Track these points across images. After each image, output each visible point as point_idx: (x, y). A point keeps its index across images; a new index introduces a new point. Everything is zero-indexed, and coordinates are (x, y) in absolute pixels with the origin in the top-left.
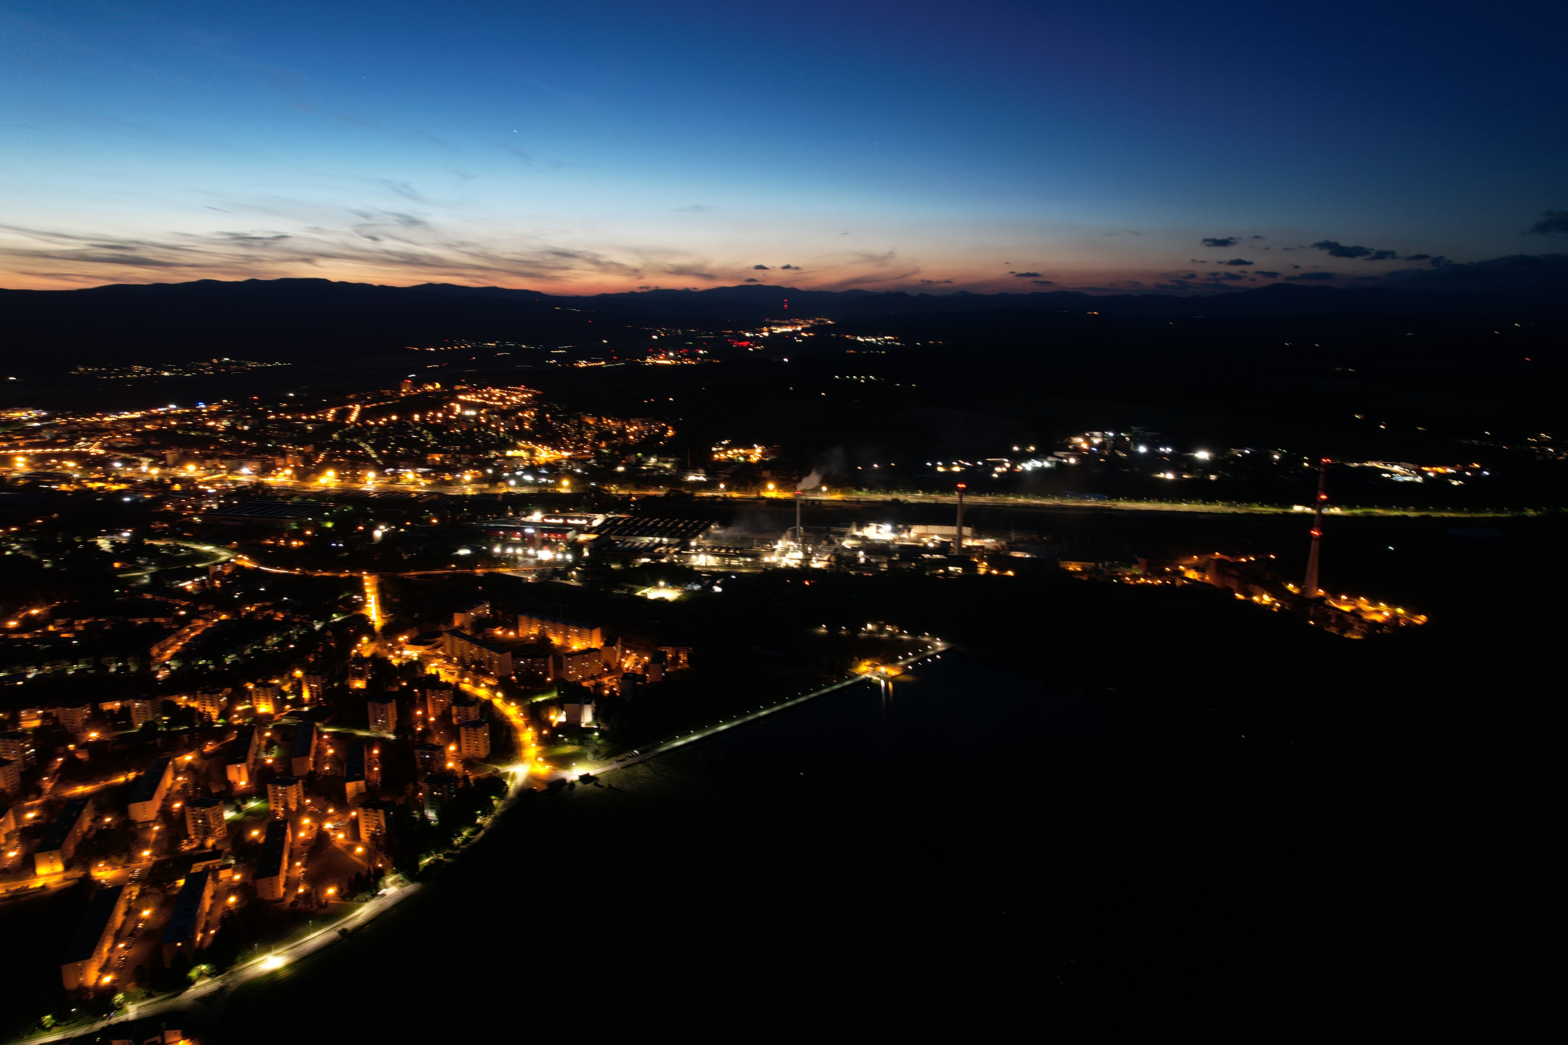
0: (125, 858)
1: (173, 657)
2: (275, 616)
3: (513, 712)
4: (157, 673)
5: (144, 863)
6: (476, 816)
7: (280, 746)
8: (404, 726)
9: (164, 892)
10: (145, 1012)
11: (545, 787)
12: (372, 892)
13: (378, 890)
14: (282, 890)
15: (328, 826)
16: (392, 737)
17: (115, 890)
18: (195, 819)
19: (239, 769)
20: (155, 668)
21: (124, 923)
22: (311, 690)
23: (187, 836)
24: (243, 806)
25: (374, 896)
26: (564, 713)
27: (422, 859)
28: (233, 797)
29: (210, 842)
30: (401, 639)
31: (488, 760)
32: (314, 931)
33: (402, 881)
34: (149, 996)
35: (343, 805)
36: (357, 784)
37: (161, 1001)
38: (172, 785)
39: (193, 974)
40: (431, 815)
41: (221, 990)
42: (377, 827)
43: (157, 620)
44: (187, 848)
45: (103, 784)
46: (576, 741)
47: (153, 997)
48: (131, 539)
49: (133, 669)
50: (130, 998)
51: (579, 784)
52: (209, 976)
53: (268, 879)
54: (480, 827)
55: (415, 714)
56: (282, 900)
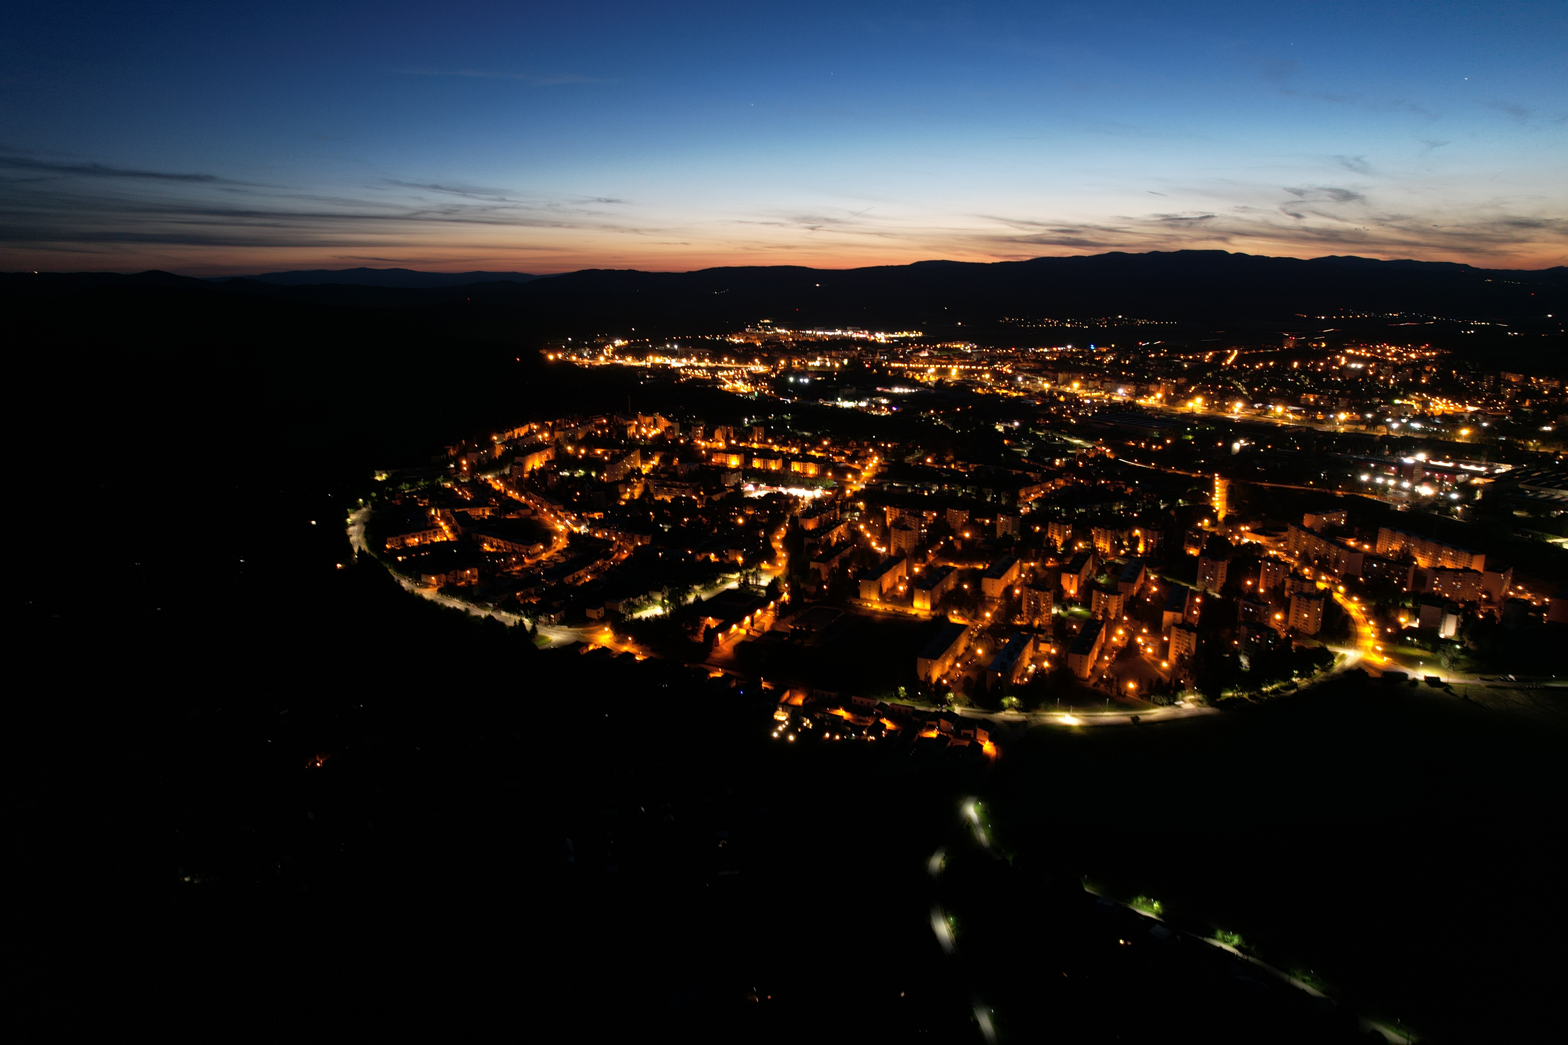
0: (972, 613)
1: (1035, 501)
3: (1354, 607)
4: (1021, 508)
5: (985, 622)
6: (1292, 675)
7: (1108, 577)
9: (996, 644)
10: (965, 714)
11: (1379, 675)
12: (1169, 699)
13: (1176, 699)
14: (1088, 673)
15: (1140, 640)
16: (1218, 596)
17: (959, 629)
18: (1029, 600)
19: (1071, 579)
20: (1019, 506)
21: (963, 654)
22: (1146, 544)
23: (1021, 612)
24: (1069, 608)
25: (1171, 704)
26: (1418, 621)
27: (1226, 691)
28: (1061, 599)
29: (1037, 623)
30: (1243, 529)
31: (1315, 637)
32: (1109, 711)
33: (1200, 701)
34: (971, 705)
35: (1156, 629)
36: (1175, 615)
37: (978, 712)
38: (1016, 580)
39: (1006, 701)
40: (1244, 661)
41: (1024, 723)
42: (1186, 651)
43: (1027, 473)
44: (1018, 623)
45: (967, 566)
46: (1429, 646)
47: (973, 707)
48: (1018, 428)
49: (1003, 502)
50: (956, 700)
51: (1425, 685)
52: (1017, 709)
53: (1079, 656)
54: (1295, 685)
55: (1245, 584)
56: (1087, 680)
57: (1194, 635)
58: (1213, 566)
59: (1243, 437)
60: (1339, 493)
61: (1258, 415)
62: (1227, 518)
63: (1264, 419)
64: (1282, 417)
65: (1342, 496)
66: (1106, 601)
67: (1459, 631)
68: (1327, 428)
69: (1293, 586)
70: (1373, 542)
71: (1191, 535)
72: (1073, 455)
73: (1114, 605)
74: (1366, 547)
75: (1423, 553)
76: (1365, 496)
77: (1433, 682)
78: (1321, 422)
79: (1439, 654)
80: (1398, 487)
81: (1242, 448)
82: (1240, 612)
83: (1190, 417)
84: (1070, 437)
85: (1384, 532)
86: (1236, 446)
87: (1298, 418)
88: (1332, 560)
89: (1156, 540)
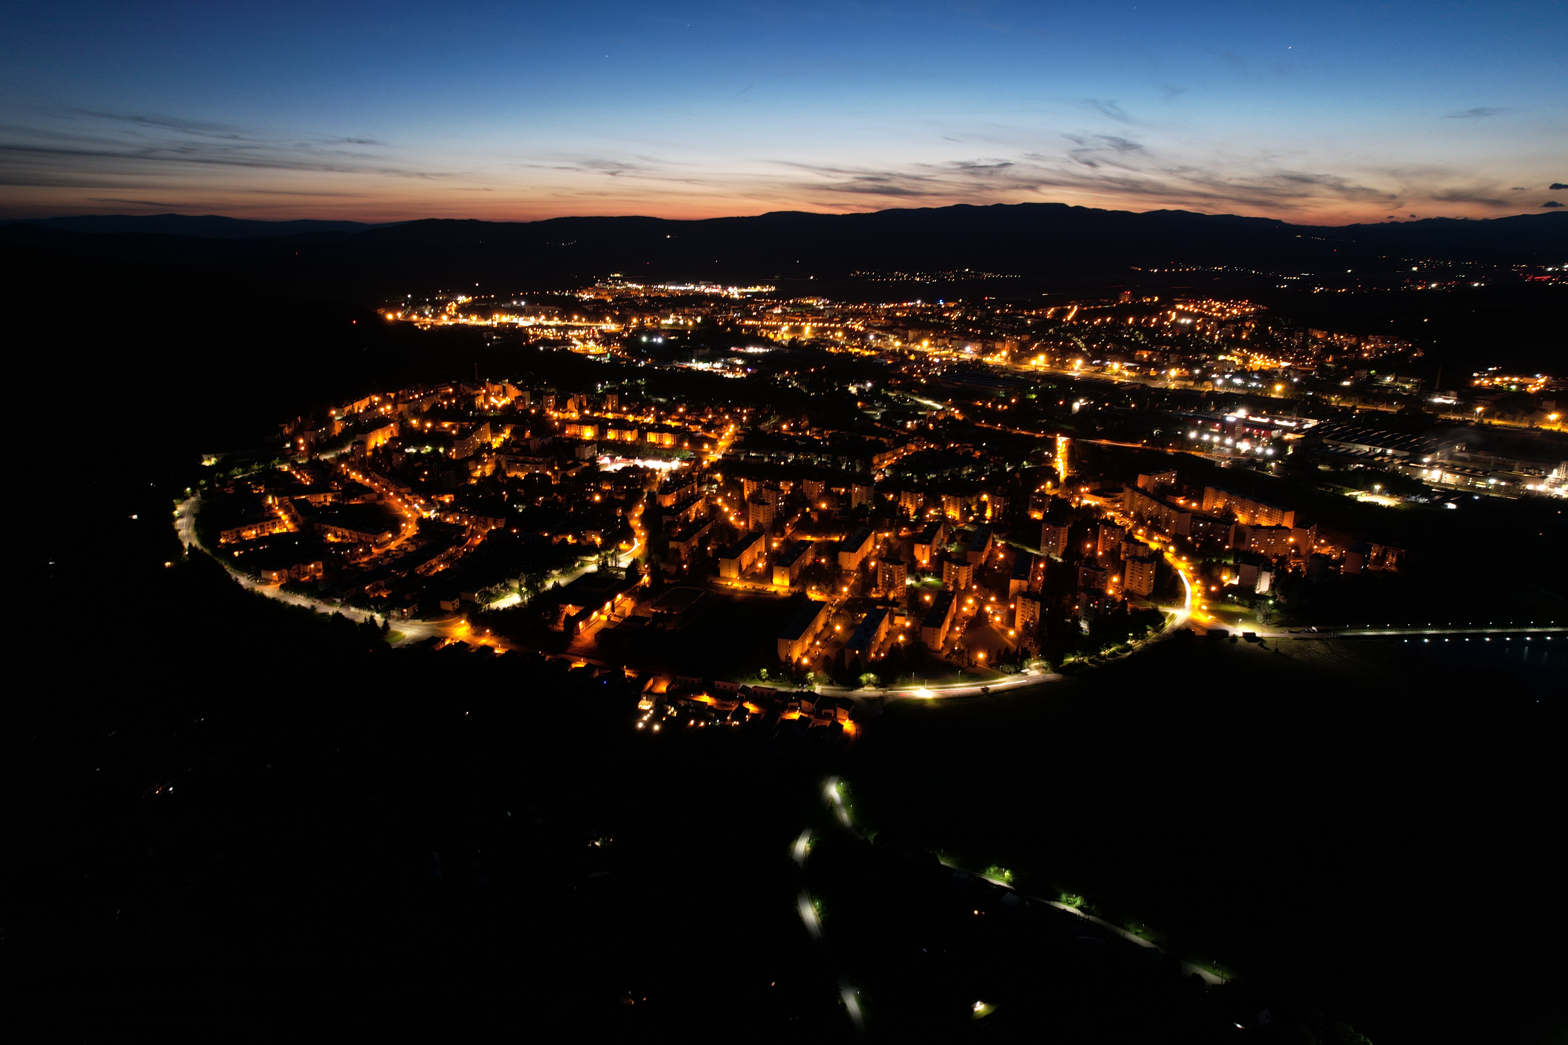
0: (830, 588)
1: (888, 467)
2: (974, 453)
3: (1183, 568)
4: (875, 476)
5: (843, 597)
6: (1127, 638)
7: (958, 545)
8: (1072, 552)
9: (853, 619)
10: (826, 693)
11: (1204, 633)
12: (1016, 668)
13: (1022, 668)
14: (941, 645)
15: (988, 609)
16: (1060, 560)
17: (819, 606)
18: (884, 573)
19: (924, 550)
20: (873, 473)
21: (822, 631)
22: (994, 510)
23: (876, 586)
24: (922, 579)
25: (1018, 672)
26: (1238, 577)
27: (1068, 657)
28: (914, 570)
29: (892, 595)
30: (1082, 490)
31: (1148, 598)
32: (961, 682)
33: (1044, 668)
34: (830, 683)
35: (1004, 597)
36: (1020, 583)
37: (838, 690)
38: (872, 551)
39: (864, 678)
40: (1084, 625)
41: (881, 698)
42: (1031, 619)
43: (881, 439)
44: (874, 596)
45: (824, 538)
46: (1247, 603)
47: (833, 685)
48: (871, 389)
49: (858, 470)
50: (817, 679)
51: (1243, 640)
52: (875, 685)
53: (932, 629)
54: (1130, 648)
55: (1085, 547)
56: (940, 652)
57: (1038, 604)
58: (1055, 532)
59: (1082, 396)
60: (1170, 451)
61: (1097, 372)
62: (1067, 479)
63: (1101, 376)
64: (1118, 374)
65: (1173, 454)
66: (957, 571)
67: (1273, 586)
68: (1159, 384)
69: (1128, 549)
70: (1200, 500)
71: (1035, 500)
72: (923, 417)
73: (964, 575)
74: (1194, 505)
75: (1243, 510)
76: (1193, 453)
77: (1250, 637)
78: (1153, 378)
79: (1255, 611)
80: (1222, 444)
81: (1081, 407)
82: (1080, 578)
83: (1033, 375)
84: (921, 397)
85: (1209, 491)
86: (1076, 406)
87: (1133, 374)
88: (1164, 521)
89: (1002, 505)
